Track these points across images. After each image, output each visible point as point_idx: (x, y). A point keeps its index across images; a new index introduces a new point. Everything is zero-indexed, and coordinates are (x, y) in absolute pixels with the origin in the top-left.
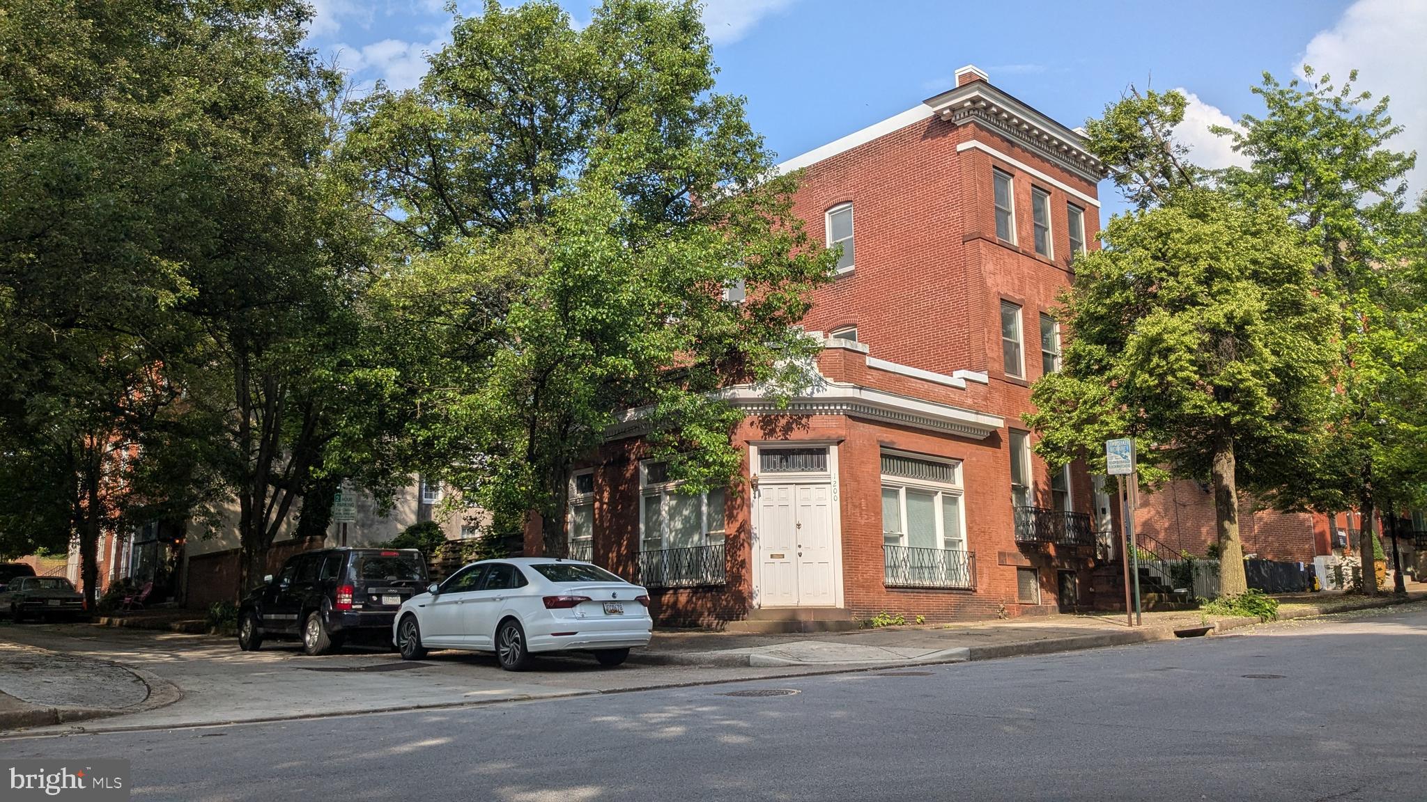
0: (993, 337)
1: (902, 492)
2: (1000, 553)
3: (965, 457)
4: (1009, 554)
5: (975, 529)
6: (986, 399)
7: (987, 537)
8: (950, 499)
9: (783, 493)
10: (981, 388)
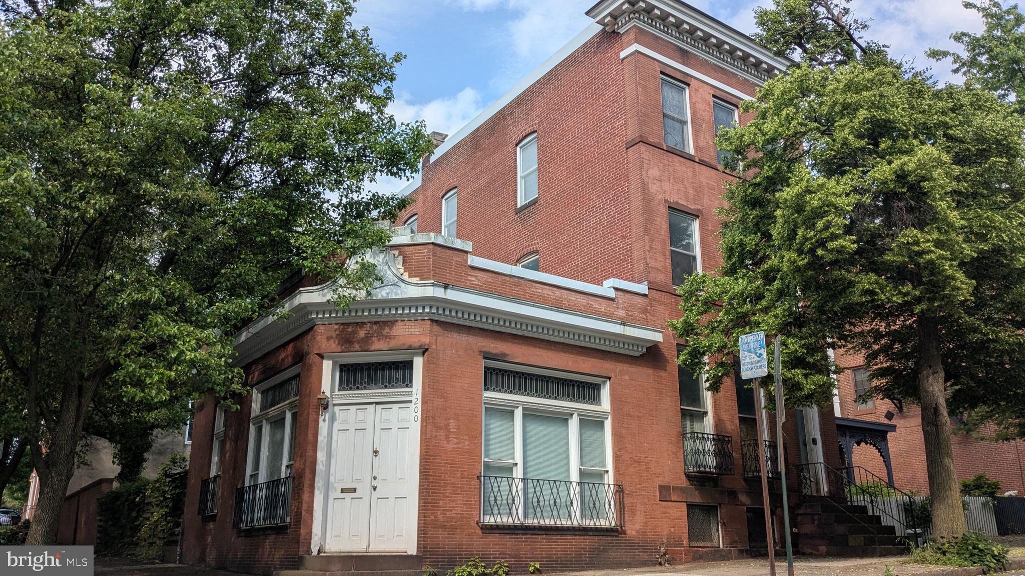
0: (657, 246)
1: (518, 413)
2: (661, 487)
3: (612, 375)
4: (675, 488)
5: (626, 457)
6: (645, 311)
7: (643, 467)
8: (592, 424)
9: (361, 415)
10: (639, 300)
